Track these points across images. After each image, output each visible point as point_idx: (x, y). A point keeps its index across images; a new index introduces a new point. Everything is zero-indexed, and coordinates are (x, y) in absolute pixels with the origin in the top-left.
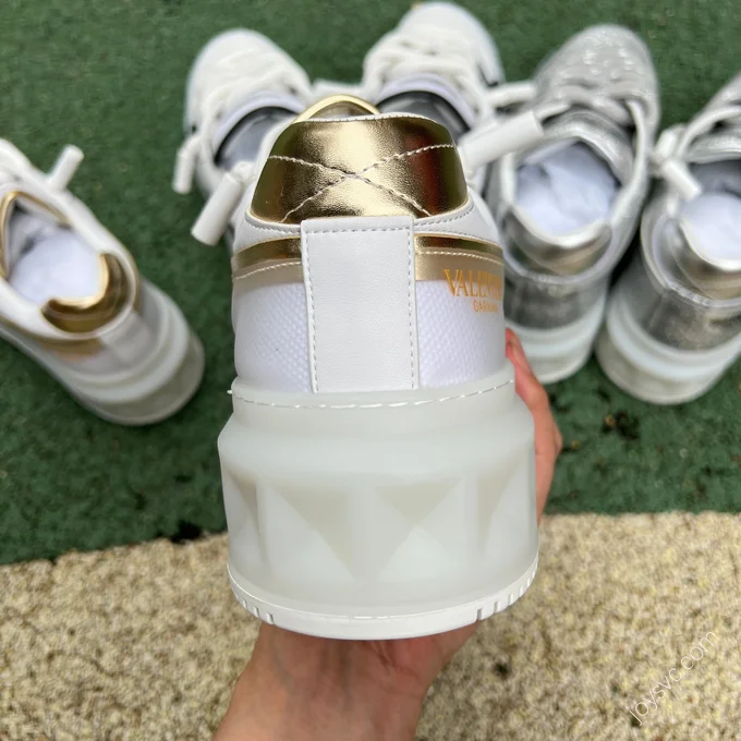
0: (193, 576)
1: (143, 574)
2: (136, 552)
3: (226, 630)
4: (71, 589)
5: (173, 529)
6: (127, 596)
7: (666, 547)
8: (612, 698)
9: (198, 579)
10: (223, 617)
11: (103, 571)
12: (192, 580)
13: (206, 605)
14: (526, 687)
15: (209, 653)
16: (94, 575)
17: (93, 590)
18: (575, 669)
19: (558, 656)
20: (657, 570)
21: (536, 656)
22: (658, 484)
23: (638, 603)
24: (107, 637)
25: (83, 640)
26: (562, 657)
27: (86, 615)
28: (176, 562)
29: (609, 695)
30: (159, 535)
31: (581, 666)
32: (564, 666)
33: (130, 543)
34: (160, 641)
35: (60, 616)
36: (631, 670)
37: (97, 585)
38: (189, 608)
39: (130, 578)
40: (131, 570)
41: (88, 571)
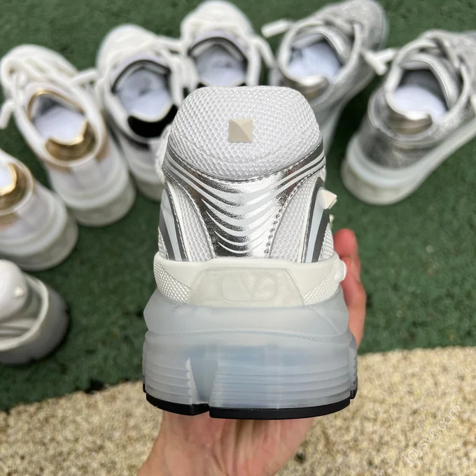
0: (100, 414)
1: (68, 415)
2: (63, 401)
3: (124, 447)
4: (21, 429)
5: (85, 384)
6: (58, 431)
7: (393, 373)
8: (368, 470)
9: (104, 416)
10: (121, 439)
11: (41, 415)
12: (101, 417)
13: (110, 432)
14: (316, 468)
15: (114, 463)
16: (35, 419)
17: (35, 429)
18: (345, 454)
19: (333, 445)
20: (389, 388)
21: (321, 447)
22: (385, 334)
23: (379, 409)
24: (46, 459)
25: (30, 462)
26: (336, 446)
27: (31, 445)
28: (89, 406)
29: (366, 468)
30: (77, 389)
31: (348, 451)
32: (338, 452)
33: (58, 395)
34: (81, 458)
35: (15, 447)
36: (378, 451)
37: (38, 425)
38: (100, 435)
39: (59, 418)
40: (60, 413)
41: (31, 417)
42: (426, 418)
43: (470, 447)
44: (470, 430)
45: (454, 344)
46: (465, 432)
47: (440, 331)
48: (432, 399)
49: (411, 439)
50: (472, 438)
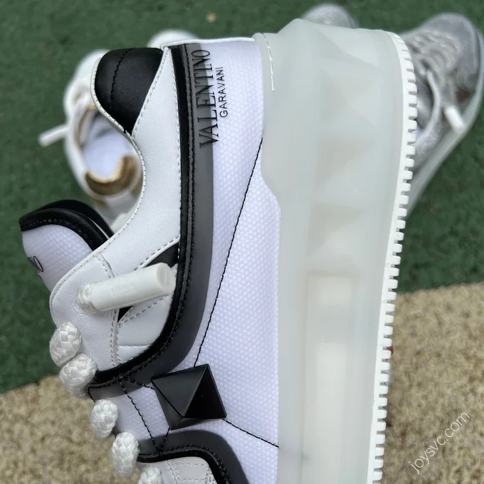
4: (50, 398)
25: (60, 427)
27: (60, 411)
35: (46, 414)
42: (430, 359)
43: (476, 383)
44: (476, 366)
45: (458, 282)
46: (471, 368)
47: (443, 270)
48: (436, 339)
49: (414, 380)
50: (479, 374)
